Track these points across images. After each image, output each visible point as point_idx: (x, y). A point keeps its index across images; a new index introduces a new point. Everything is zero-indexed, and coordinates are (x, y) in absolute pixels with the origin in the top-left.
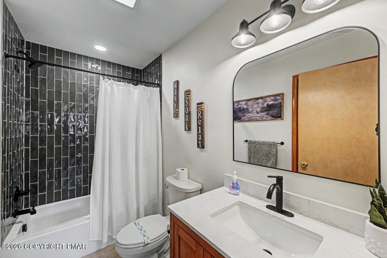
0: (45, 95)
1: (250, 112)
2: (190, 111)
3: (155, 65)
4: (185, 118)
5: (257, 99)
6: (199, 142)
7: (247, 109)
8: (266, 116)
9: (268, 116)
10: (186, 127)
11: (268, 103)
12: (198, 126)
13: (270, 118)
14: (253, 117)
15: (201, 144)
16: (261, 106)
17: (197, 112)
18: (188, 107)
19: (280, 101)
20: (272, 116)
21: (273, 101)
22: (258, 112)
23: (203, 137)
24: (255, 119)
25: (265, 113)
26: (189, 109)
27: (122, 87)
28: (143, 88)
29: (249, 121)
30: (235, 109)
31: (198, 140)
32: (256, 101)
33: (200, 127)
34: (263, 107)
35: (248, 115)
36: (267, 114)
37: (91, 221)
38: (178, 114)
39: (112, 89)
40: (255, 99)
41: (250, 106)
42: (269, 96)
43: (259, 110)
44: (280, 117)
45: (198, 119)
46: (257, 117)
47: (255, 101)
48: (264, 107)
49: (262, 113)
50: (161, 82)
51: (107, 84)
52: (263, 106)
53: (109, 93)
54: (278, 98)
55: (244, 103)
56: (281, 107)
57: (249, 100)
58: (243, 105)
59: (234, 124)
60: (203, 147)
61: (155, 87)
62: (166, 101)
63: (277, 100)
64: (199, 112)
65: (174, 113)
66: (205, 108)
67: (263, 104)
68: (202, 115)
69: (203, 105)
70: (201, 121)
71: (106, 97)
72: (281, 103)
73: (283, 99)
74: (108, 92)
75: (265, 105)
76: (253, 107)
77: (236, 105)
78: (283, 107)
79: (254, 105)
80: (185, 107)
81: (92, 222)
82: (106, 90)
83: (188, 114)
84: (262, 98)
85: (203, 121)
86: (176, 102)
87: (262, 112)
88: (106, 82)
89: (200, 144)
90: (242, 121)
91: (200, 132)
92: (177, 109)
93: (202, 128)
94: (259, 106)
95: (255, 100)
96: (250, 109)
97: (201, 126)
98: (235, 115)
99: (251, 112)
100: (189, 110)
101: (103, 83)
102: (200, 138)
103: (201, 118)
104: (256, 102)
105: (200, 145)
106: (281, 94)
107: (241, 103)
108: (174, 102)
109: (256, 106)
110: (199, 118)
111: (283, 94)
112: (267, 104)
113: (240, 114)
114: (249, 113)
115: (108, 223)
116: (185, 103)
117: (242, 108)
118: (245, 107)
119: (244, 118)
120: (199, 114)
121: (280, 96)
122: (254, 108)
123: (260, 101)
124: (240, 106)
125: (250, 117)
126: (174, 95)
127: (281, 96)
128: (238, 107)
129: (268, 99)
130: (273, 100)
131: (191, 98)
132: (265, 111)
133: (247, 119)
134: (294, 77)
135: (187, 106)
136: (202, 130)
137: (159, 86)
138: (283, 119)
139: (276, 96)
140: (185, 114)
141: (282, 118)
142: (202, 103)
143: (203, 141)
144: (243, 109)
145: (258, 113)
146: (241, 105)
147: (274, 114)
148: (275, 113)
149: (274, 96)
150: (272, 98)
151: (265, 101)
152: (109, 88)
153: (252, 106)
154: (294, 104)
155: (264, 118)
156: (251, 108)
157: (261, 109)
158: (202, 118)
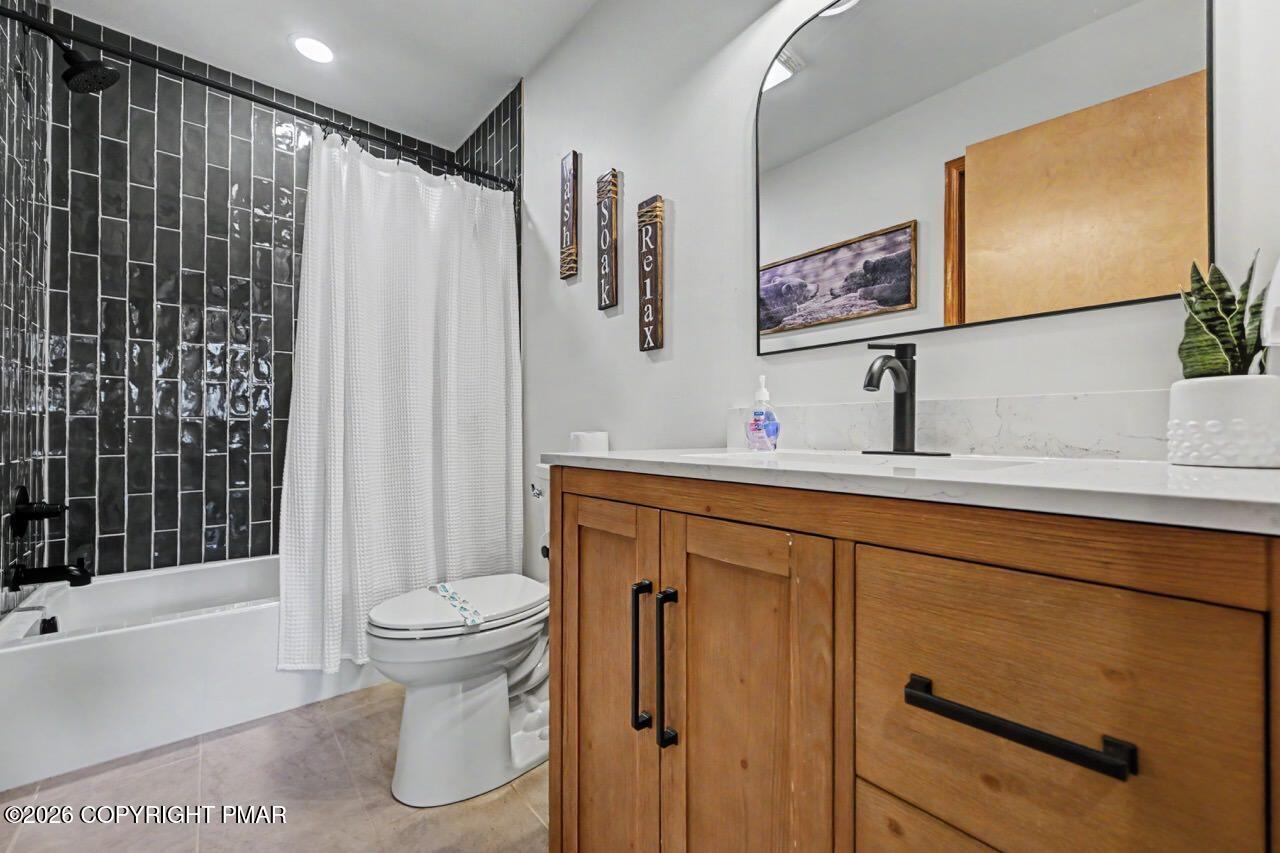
0: (121, 200)
1: (811, 295)
2: (616, 240)
3: (499, 125)
4: (600, 264)
5: (834, 249)
6: (646, 329)
7: (802, 286)
8: (863, 302)
9: (868, 302)
10: (604, 296)
11: (867, 258)
12: (643, 275)
13: (874, 306)
14: (819, 311)
15: (652, 338)
16: (846, 271)
17: (640, 231)
18: (610, 226)
19: (904, 249)
20: (882, 301)
21: (883, 252)
22: (837, 291)
23: (658, 311)
24: (825, 316)
25: (857, 294)
26: (614, 233)
27: (386, 171)
28: (458, 184)
29: (805, 327)
30: (762, 293)
31: (642, 324)
32: (828, 257)
33: (648, 281)
34: (852, 276)
35: (803, 305)
36: (864, 297)
37: (283, 605)
38: (576, 262)
39: (354, 173)
40: (826, 251)
41: (812, 275)
42: (871, 236)
43: (838, 284)
44: (907, 300)
45: (642, 256)
46: (831, 308)
47: (825, 259)
48: (855, 273)
49: (852, 294)
50: (520, 173)
51: (336, 152)
52: (851, 272)
53: (344, 189)
54: (901, 238)
55: (791, 267)
56: (908, 267)
57: (805, 257)
58: (789, 276)
59: (762, 342)
60: (659, 344)
61: (499, 188)
62: (535, 232)
63: (896, 245)
64: (647, 230)
65: (563, 260)
66: (666, 215)
67: (852, 265)
68: (654, 239)
69: (658, 204)
70: (651, 259)
71: (333, 194)
72: (908, 255)
73: (914, 240)
74: (341, 181)
75: (859, 267)
76: (820, 278)
77: (764, 277)
78: (915, 266)
79: (825, 270)
80: (600, 229)
81: (286, 607)
82: (334, 172)
83: (610, 252)
84: (847, 245)
85: (659, 259)
86: (572, 223)
87: (849, 290)
88: (331, 145)
89: (648, 334)
90: (782, 330)
91: (649, 296)
92: (574, 246)
93: (656, 279)
94: (838, 274)
95: (826, 254)
96: (811, 288)
97: (652, 274)
98: (763, 313)
99: (812, 297)
100: (611, 236)
101: (325, 150)
102: (648, 317)
103: (652, 247)
104: (830, 261)
105: (649, 337)
106: (910, 226)
107: (780, 270)
108: (563, 223)
109: (830, 272)
110: (644, 250)
111: (915, 222)
112: (866, 262)
113: (777, 308)
114: (806, 299)
115: (340, 610)
116: (601, 215)
117: (784, 287)
118: (795, 281)
119: (790, 317)
120: (646, 235)
121: (905, 233)
122: (823, 280)
123: (844, 254)
124: (778, 280)
125: (810, 313)
126: (563, 202)
127: (908, 230)
128: (772, 284)
129: (868, 246)
130: (883, 249)
131: (619, 197)
132: (860, 286)
133: (800, 321)
134: (949, 165)
135: (608, 224)
136: (656, 286)
137: (514, 187)
138: (914, 308)
139: (892, 235)
140: (601, 252)
141: (912, 301)
142: (655, 199)
143: (658, 323)
144: (789, 288)
145: (835, 296)
146: (781, 276)
147: (886, 294)
148: (889, 291)
149: (886, 233)
150: (882, 241)
151: (858, 255)
152: (345, 168)
153: (817, 275)
154: (949, 277)
155: (855, 311)
156: (813, 283)
157: (846, 280)
158: (655, 249)
